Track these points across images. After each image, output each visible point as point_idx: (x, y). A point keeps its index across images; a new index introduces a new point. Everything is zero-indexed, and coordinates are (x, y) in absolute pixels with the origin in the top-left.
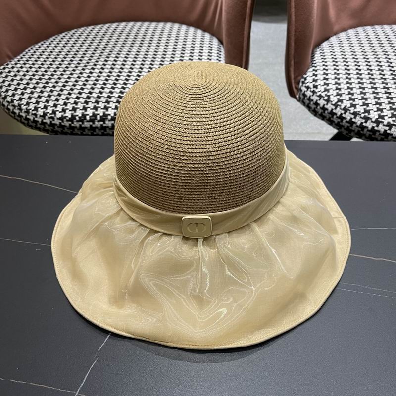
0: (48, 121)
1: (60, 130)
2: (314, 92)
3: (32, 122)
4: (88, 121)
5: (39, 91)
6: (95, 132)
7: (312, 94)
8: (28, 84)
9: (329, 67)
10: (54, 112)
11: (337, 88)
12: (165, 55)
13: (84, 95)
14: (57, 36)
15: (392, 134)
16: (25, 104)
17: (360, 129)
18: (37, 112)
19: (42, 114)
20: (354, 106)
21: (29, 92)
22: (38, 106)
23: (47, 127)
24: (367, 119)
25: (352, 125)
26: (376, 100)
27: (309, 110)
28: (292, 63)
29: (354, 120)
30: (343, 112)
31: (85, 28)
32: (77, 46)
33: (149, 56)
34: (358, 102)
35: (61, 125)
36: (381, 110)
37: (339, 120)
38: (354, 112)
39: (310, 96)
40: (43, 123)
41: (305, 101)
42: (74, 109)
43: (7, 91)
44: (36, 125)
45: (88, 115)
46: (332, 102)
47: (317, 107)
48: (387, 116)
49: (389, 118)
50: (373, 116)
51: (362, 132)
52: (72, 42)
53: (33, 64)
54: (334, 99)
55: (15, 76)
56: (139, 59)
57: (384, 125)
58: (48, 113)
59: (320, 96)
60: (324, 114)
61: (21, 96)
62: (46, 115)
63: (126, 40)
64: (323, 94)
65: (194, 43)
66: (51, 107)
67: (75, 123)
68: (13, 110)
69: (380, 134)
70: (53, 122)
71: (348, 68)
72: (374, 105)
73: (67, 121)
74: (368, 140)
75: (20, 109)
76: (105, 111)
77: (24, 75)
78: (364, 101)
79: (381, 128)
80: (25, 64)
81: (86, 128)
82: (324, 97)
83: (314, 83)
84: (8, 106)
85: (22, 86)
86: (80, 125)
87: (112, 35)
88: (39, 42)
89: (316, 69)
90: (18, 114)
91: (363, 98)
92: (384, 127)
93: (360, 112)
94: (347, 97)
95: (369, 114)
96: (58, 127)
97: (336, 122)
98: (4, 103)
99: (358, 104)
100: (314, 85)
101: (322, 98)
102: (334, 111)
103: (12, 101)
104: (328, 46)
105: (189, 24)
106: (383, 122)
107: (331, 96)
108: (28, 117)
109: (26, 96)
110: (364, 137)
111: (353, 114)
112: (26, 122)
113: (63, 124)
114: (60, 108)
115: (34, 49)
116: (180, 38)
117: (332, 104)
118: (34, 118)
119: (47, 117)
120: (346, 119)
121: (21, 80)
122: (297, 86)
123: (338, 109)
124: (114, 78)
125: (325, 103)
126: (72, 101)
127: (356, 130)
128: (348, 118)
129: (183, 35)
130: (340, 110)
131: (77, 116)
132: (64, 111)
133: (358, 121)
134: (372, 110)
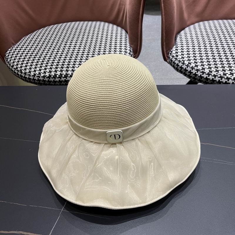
0: (36, 78)
1: (43, 82)
2: (176, 59)
3: (28, 79)
4: (58, 78)
5: (31, 62)
6: (62, 83)
8: (24, 58)
9: (184, 45)
10: (40, 74)
11: (188, 57)
12: (97, 40)
13: (55, 64)
14: (38, 31)
15: (216, 80)
16: (24, 69)
18: (31, 73)
19: (33, 75)
20: (197, 66)
21: (25, 63)
22: (31, 70)
23: (36, 81)
24: (203, 73)
25: (196, 76)
26: (208, 63)
27: (174, 68)
28: (165, 43)
29: (197, 73)
30: (191, 69)
31: (53, 26)
32: (49, 36)
33: (88, 41)
34: (199, 64)
35: (43, 80)
36: (211, 68)
37: (189, 74)
39: (174, 61)
40: (34, 79)
41: (172, 64)
42: (50, 72)
43: (14, 62)
44: (30, 80)
45: (58, 74)
46: (185, 64)
47: (178, 67)
48: (213, 71)
49: (214, 72)
50: (207, 71)
51: (201, 79)
52: (46, 34)
53: (27, 47)
55: (17, 54)
56: (83, 43)
57: (212, 76)
58: (37, 74)
59: (179, 61)
60: (182, 70)
61: (21, 65)
62: (36, 75)
63: (75, 32)
64: (181, 60)
65: (112, 33)
66: (38, 71)
67: (51, 79)
68: (17, 72)
69: (210, 80)
70: (39, 79)
71: (194, 46)
72: (207, 65)
73: (47, 78)
74: (204, 84)
75: (22, 72)
76: (66, 72)
77: (22, 54)
78: (202, 63)
79: (211, 77)
80: (22, 47)
81: (57, 81)
82: (181, 62)
84: (14, 70)
85: (21, 60)
86: (54, 80)
87: (68, 30)
88: (28, 34)
89: (177, 46)
90: (20, 75)
91: (201, 62)
92: (212, 77)
93: (200, 69)
94: (193, 62)
95: (204, 70)
96: (42, 81)
97: (188, 74)
98: (12, 69)
100: (176, 55)
102: (187, 69)
103: (17, 68)
104: (184, 33)
105: (109, 22)
106: (211, 74)
107: (185, 61)
108: (26, 76)
109: (24, 65)
110: (202, 82)
111: (196, 70)
112: (24, 79)
113: (44, 79)
114: (42, 71)
115: (26, 39)
116: (105, 30)
117: (185, 65)
118: (29, 77)
119: (36, 76)
120: (193, 73)
121: (21, 56)
122: (168, 55)
123: (189, 68)
124: (70, 54)
125: (182, 65)
126: (49, 67)
127: (198, 79)
128: (194, 73)
129: (106, 29)
130: (190, 68)
131: (52, 75)
132: (45, 72)
133: (199, 74)
134: (206, 68)
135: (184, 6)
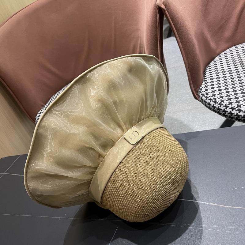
2: (207, 97)
7: (206, 98)
9: (214, 80)
11: (220, 93)
17: (237, 117)
20: (231, 103)
24: (240, 111)
25: (232, 115)
27: (207, 107)
29: (232, 112)
30: (225, 108)
34: (233, 101)
37: (224, 113)
38: (231, 107)
39: (205, 100)
41: (203, 102)
46: (217, 102)
47: (210, 106)
50: (243, 108)
51: (239, 118)
54: (219, 101)
59: (210, 100)
60: (215, 110)
64: (212, 98)
71: (226, 78)
72: (243, 101)
82: (212, 100)
83: (206, 91)
88: (56, 93)
89: (206, 82)
91: (236, 98)
93: (235, 107)
94: (226, 99)
95: (240, 107)
99: (233, 102)
100: (206, 93)
101: (212, 101)
102: (220, 108)
104: (213, 65)
107: (217, 99)
110: (240, 121)
117: (218, 104)
120: (227, 112)
122: (197, 94)
123: (222, 106)
125: (214, 103)
127: (235, 117)
128: (229, 111)
133: (235, 112)
134: (242, 105)
135: (208, 36)
